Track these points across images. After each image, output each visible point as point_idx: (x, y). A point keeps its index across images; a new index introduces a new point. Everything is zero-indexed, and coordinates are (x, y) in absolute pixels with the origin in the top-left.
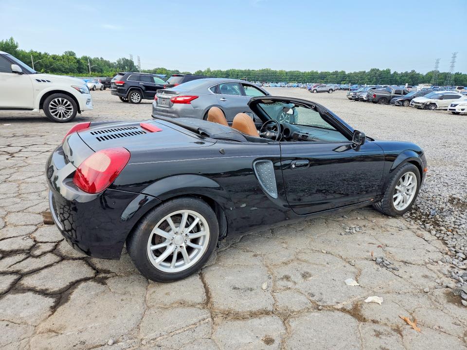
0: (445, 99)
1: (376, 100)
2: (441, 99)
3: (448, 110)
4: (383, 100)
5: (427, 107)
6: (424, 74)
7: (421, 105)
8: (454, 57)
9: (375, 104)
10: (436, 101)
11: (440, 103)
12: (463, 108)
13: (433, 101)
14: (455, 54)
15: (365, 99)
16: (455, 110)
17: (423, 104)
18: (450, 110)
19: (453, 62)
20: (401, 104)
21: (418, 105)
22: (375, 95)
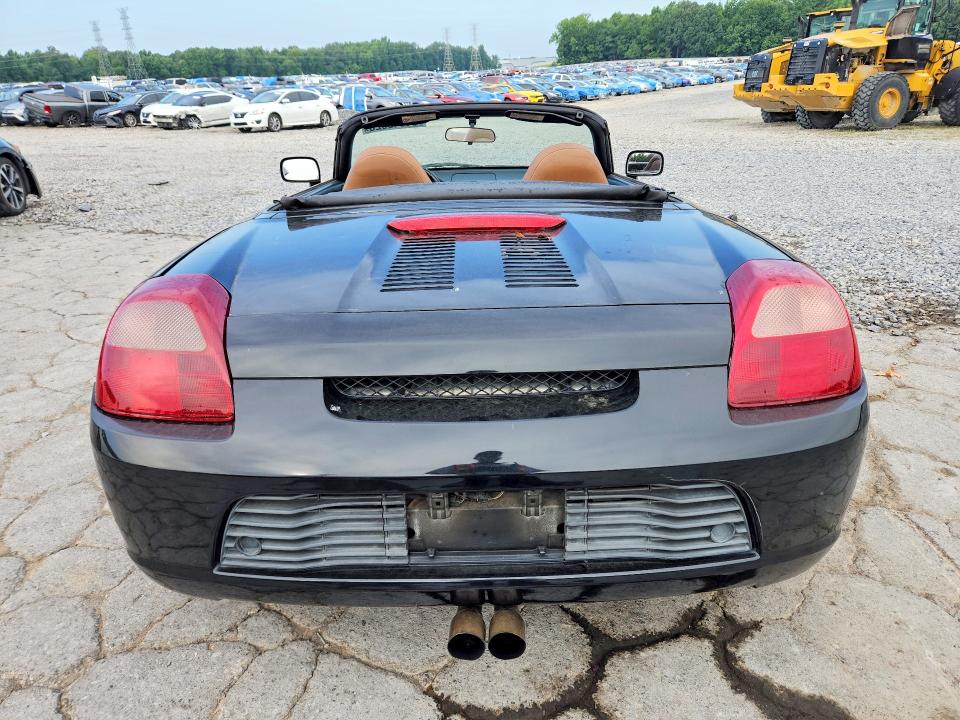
0: (208, 104)
1: (56, 119)
2: (202, 105)
3: (232, 125)
4: (72, 118)
5: (183, 123)
6: (79, 55)
7: (171, 121)
8: (125, 18)
9: (55, 129)
10: (196, 111)
11: (205, 113)
12: (257, 119)
13: (191, 110)
14: (123, 12)
15: (22, 119)
16: (245, 124)
17: (175, 118)
18: (236, 124)
19: (127, 28)
20: (120, 121)
21: (164, 120)
22: (48, 108)
